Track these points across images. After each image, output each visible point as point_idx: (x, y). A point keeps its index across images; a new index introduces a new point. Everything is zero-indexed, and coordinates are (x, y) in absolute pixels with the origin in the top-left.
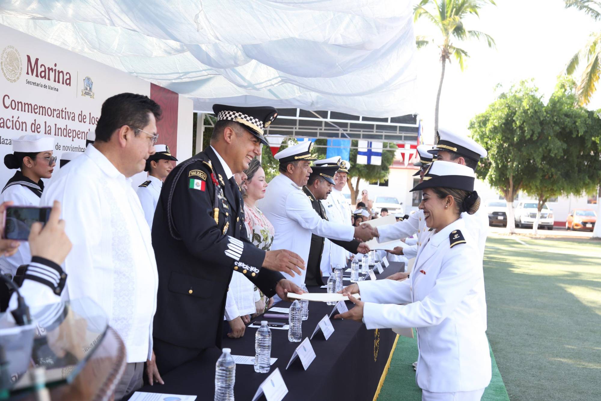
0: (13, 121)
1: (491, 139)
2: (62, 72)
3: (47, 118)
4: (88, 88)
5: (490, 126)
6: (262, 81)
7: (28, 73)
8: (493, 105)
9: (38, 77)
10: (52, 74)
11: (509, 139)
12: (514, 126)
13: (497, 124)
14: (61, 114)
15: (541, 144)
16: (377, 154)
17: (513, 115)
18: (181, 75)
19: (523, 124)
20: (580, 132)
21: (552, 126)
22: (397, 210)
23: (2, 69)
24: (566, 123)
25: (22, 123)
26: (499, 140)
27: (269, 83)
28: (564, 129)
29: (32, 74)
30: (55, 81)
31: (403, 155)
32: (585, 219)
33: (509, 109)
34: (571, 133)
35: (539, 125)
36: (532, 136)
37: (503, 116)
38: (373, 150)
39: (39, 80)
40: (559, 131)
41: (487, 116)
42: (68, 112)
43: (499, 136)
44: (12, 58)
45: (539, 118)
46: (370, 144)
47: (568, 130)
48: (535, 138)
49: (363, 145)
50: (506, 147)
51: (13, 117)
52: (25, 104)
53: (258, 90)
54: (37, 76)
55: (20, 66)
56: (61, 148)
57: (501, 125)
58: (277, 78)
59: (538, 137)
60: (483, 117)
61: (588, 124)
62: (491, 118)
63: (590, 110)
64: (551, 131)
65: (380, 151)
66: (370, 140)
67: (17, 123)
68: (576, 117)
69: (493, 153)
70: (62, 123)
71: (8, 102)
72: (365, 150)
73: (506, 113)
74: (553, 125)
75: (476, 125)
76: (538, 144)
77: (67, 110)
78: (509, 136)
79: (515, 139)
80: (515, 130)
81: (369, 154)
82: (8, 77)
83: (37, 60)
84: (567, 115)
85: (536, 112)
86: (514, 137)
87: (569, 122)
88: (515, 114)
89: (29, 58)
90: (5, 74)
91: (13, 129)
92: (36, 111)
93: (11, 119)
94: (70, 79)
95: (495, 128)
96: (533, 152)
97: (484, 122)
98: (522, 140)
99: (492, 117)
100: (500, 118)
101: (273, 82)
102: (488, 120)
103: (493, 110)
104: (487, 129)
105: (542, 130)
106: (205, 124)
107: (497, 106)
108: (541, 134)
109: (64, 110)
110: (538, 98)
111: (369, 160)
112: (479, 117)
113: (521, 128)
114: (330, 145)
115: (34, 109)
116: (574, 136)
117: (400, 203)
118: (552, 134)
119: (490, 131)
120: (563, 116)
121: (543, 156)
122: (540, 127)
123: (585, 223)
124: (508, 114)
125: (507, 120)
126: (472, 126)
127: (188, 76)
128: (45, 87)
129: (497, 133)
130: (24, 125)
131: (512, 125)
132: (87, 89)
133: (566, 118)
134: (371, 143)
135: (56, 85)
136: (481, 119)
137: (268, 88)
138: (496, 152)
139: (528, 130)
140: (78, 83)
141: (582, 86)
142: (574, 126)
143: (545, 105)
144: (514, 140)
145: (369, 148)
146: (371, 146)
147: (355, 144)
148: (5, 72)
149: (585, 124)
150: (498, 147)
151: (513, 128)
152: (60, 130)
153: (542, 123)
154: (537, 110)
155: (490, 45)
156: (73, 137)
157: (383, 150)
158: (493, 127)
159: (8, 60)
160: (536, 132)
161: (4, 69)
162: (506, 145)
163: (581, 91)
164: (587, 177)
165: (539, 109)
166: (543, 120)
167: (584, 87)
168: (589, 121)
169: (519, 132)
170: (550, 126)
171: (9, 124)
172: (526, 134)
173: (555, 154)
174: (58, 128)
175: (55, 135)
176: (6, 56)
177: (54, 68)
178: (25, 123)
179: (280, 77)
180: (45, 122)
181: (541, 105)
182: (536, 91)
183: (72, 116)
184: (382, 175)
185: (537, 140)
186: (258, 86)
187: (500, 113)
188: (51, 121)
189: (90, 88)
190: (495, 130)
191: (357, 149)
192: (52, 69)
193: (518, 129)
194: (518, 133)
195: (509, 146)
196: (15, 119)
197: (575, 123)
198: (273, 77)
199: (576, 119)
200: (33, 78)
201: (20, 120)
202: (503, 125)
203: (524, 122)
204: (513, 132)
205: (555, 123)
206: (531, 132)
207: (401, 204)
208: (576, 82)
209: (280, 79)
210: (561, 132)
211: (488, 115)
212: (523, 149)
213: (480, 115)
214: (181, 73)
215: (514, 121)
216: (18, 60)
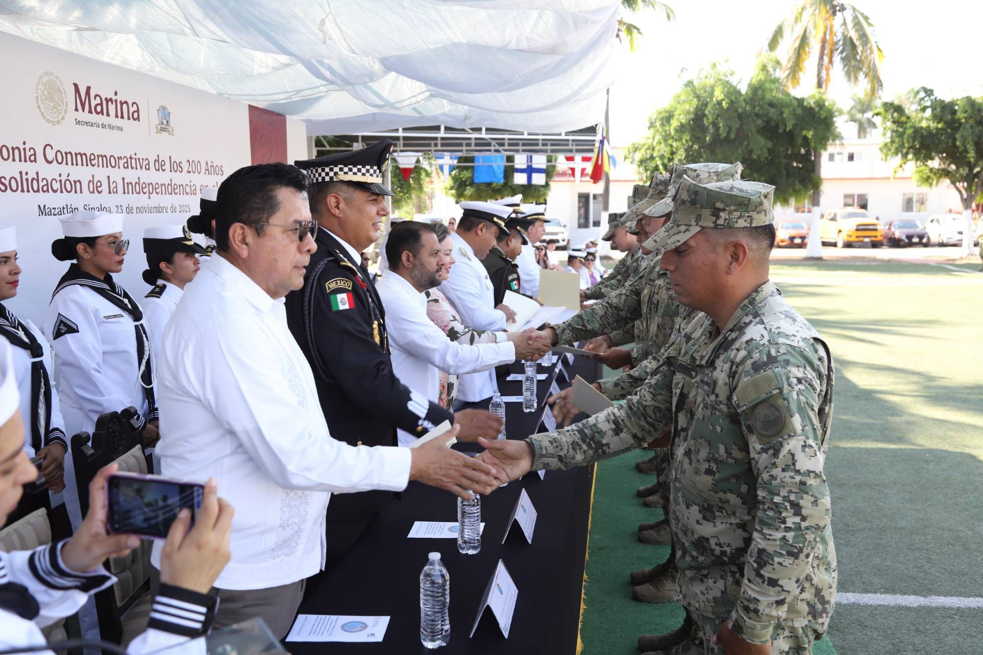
0: (60, 181)
1: (676, 140)
2: (126, 102)
3: (109, 171)
4: (165, 122)
5: (675, 123)
6: (405, 98)
7: (76, 110)
8: (678, 96)
9: (92, 113)
10: (112, 108)
11: (699, 138)
12: (705, 122)
13: (683, 121)
14: (130, 162)
15: (740, 144)
16: (539, 171)
17: (703, 108)
18: (291, 94)
19: (717, 119)
20: (788, 125)
21: (752, 119)
22: (560, 234)
23: (39, 107)
24: (771, 115)
25: (75, 182)
26: (687, 141)
27: (413, 100)
28: (768, 122)
29: (83, 110)
30: (117, 116)
31: (573, 170)
32: (793, 233)
33: (699, 100)
34: (777, 127)
35: (737, 120)
36: (729, 133)
37: (692, 109)
38: (534, 166)
39: (94, 118)
40: (761, 126)
41: (671, 111)
42: (139, 159)
43: (686, 137)
44: (51, 91)
45: (737, 111)
46: (530, 159)
47: (773, 124)
48: (732, 136)
49: (520, 161)
50: (695, 150)
51: (60, 175)
52: (76, 154)
53: (399, 109)
54: (90, 112)
55: (65, 101)
56: (134, 211)
57: (689, 122)
58: (424, 92)
59: (737, 135)
60: (666, 112)
61: (798, 115)
62: (676, 114)
63: (799, 97)
64: (753, 126)
65: (544, 166)
66: (529, 154)
67: (68, 182)
68: (782, 107)
69: (679, 157)
70: (131, 176)
71: (50, 155)
72: (524, 166)
73: (695, 106)
74: (755, 118)
75: (658, 124)
76: (737, 143)
77: (137, 157)
78: (700, 135)
79: (708, 139)
80: (707, 128)
81: (530, 171)
82: (48, 117)
83: (89, 88)
84: (771, 105)
85: (732, 103)
86: (706, 136)
87: (774, 114)
88: (706, 105)
89: (76, 87)
90: (43, 114)
91: (62, 192)
92: (93, 162)
93: (58, 179)
94: (138, 111)
95: (682, 126)
96: (730, 154)
97: (667, 118)
98: (716, 139)
99: (678, 112)
100: (688, 112)
101: (419, 98)
102: (673, 116)
103: (679, 102)
104: (672, 128)
105: (741, 126)
106: (316, 146)
107: (683, 98)
108: (739, 131)
109: (133, 156)
110: (734, 84)
111: (529, 178)
112: (661, 112)
113: (715, 124)
114: (479, 162)
115: (91, 160)
116: (781, 131)
117: (563, 225)
118: (754, 130)
119: (676, 130)
120: (767, 107)
121: (743, 158)
122: (738, 121)
123: (792, 238)
124: (697, 107)
125: (696, 114)
126: (652, 125)
127: (301, 94)
128: (104, 126)
129: (683, 132)
130: (78, 184)
131: (703, 121)
132: (162, 123)
133: (770, 108)
134: (531, 157)
135: (119, 122)
136: (664, 114)
137: (412, 106)
138: (684, 156)
139: (723, 126)
140: (150, 116)
141: (789, 66)
142: (780, 118)
143: (744, 92)
144: (705, 139)
145: (529, 164)
146: (531, 161)
147: (510, 159)
148: (43, 111)
149: (795, 114)
150: (686, 150)
151: (704, 125)
152: (130, 186)
153: (740, 117)
154: (734, 100)
155: (669, 18)
156: (149, 193)
157: (547, 166)
158: (679, 124)
159: (45, 93)
160: (733, 129)
161: (42, 106)
162: (696, 147)
163: (787, 72)
164: (797, 183)
165: (736, 98)
166: (742, 112)
167: (790, 68)
168: (799, 111)
169: (711, 129)
170: (750, 119)
171: (56, 186)
172: (721, 132)
173: (758, 156)
174: (128, 184)
175: (124, 193)
176: (43, 88)
177: (114, 98)
178: (79, 181)
179: (428, 90)
180: (108, 177)
181: (739, 93)
182: (731, 75)
183: (145, 163)
184: (542, 193)
185: (735, 139)
186: (398, 105)
187: (687, 107)
188: (117, 174)
189: (167, 122)
190: (681, 129)
191: (513, 166)
192: (111, 100)
193: (711, 126)
194: (712, 131)
195: (700, 148)
196: (63, 178)
197: (781, 113)
198: (419, 91)
199: (783, 109)
200: (84, 116)
201: (72, 179)
202: (691, 122)
203: (718, 116)
204: (704, 129)
205: (757, 115)
206: (727, 129)
207: (565, 226)
208: (781, 61)
209: (428, 94)
210: (764, 127)
211: (672, 109)
212: (717, 151)
213: (662, 110)
214: (291, 92)
215: (705, 115)
216: (61, 91)
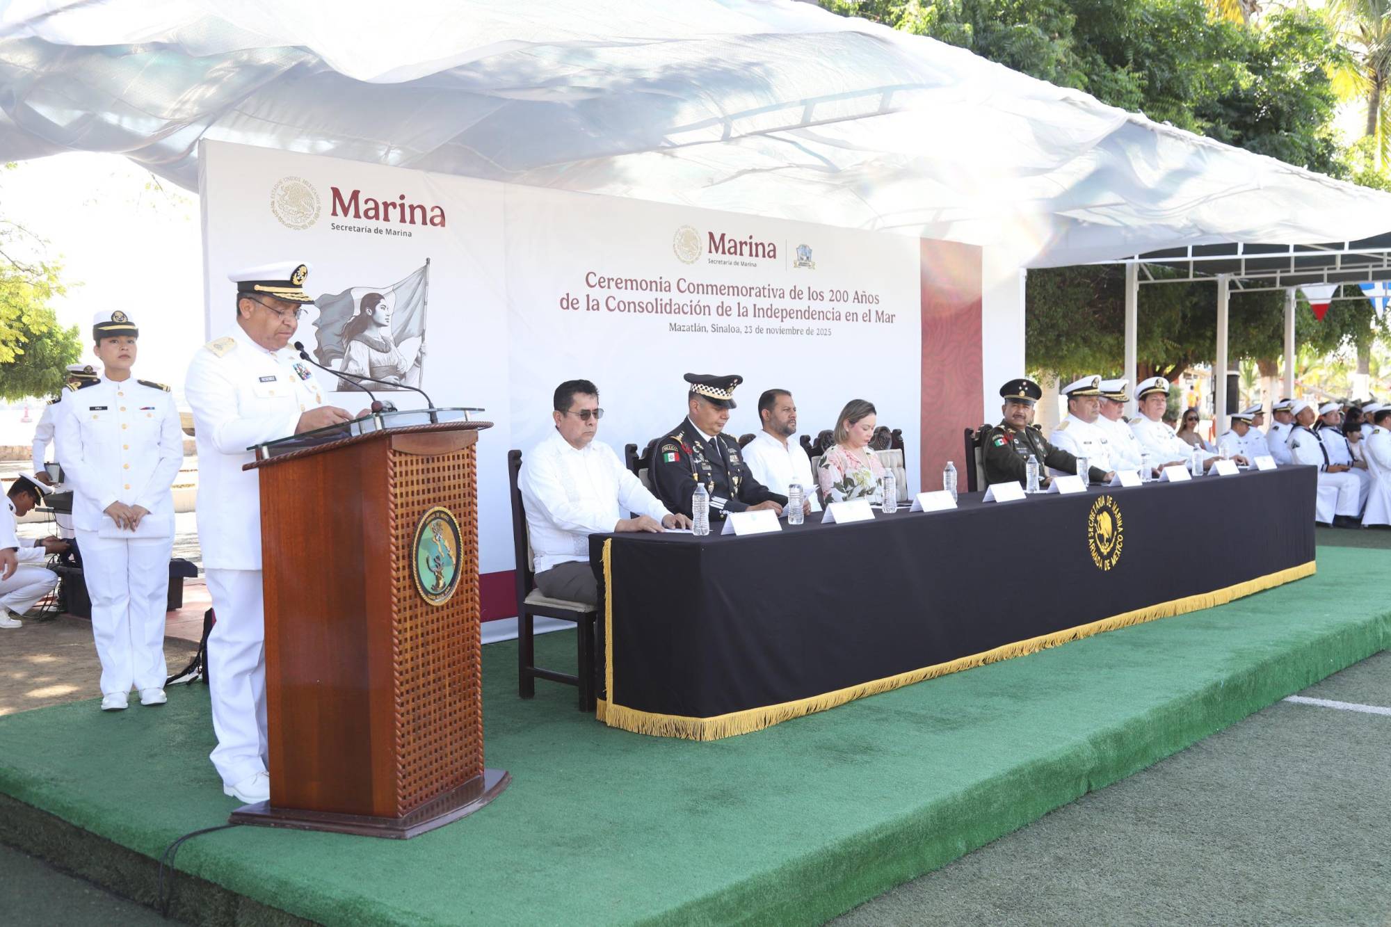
0: (691, 306)
2: (762, 244)
3: (741, 299)
4: (805, 258)
7: (710, 252)
9: (726, 254)
10: (746, 249)
14: (762, 291)
23: (675, 251)
25: (704, 307)
29: (717, 252)
30: (751, 255)
39: (727, 257)
42: (773, 290)
44: (687, 239)
51: (691, 301)
52: (707, 286)
54: (724, 252)
55: (699, 245)
56: (765, 331)
67: (698, 307)
70: (763, 303)
71: (683, 286)
77: (771, 287)
82: (683, 259)
83: (723, 236)
89: (711, 235)
90: (678, 257)
91: (691, 314)
92: (723, 292)
93: (689, 304)
94: (774, 250)
109: (766, 287)
115: (720, 290)
128: (737, 263)
130: (707, 309)
132: (802, 259)
135: (753, 260)
140: (787, 254)
148: (679, 254)
152: (761, 311)
156: (782, 317)
159: (682, 241)
161: (678, 251)
171: (687, 309)
174: (759, 310)
175: (755, 316)
176: (680, 237)
177: (749, 241)
178: (708, 306)
180: (739, 303)
183: (778, 293)
188: (747, 302)
189: (808, 258)
192: (746, 242)
196: (694, 304)
200: (718, 256)
201: (702, 304)
216: (695, 238)
